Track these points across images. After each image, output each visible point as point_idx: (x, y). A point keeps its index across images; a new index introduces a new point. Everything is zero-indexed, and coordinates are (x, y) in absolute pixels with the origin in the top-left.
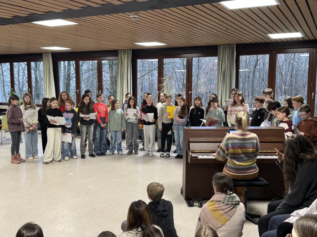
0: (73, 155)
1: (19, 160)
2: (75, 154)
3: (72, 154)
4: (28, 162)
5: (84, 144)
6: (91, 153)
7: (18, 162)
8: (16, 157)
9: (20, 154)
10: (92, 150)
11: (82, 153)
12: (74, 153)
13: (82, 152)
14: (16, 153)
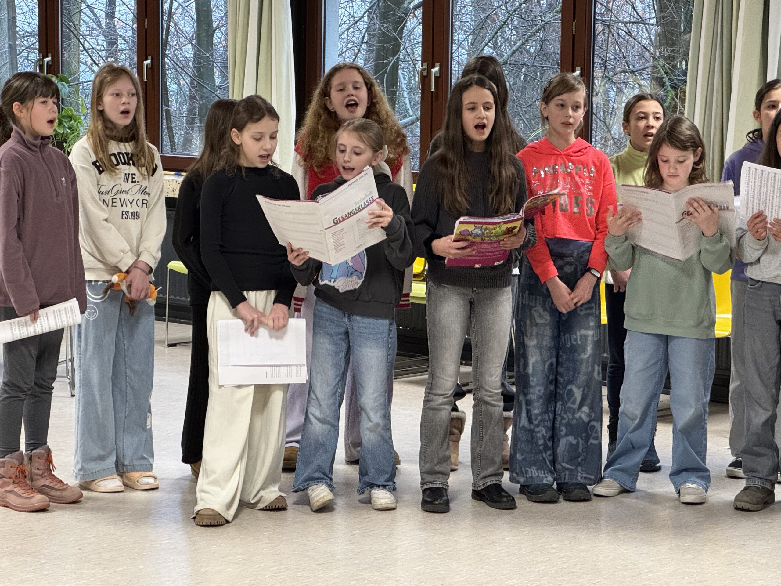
0: (372, 486)
1: (41, 491)
2: (381, 480)
3: (366, 479)
4: (93, 509)
5: (445, 414)
6: (490, 482)
7: (38, 499)
8: (27, 468)
9: (49, 451)
10: (493, 462)
11: (429, 478)
12: (380, 472)
13: (428, 466)
14: (28, 445)
